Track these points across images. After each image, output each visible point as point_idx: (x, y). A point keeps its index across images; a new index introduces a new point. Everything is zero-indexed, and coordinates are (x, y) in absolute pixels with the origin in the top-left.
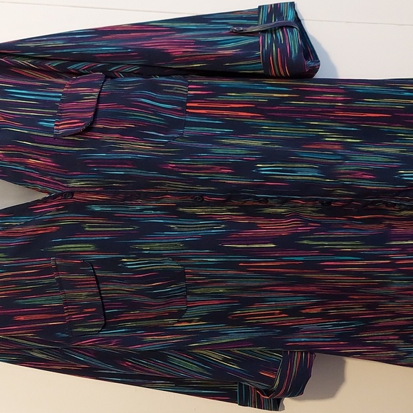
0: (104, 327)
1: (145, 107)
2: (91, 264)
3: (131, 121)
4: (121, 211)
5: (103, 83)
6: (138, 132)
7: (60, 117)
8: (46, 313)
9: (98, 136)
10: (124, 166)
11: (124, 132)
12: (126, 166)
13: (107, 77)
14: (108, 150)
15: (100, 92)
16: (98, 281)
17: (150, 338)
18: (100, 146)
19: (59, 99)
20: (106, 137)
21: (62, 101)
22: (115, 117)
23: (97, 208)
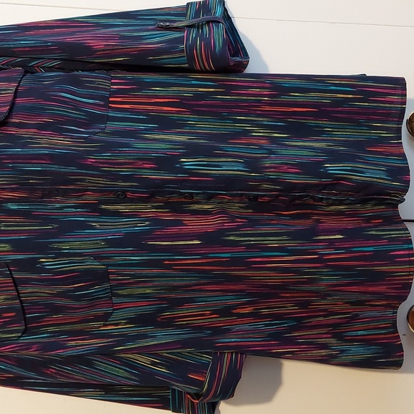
0: (25, 332)
1: (65, 102)
2: (7, 265)
3: (50, 116)
4: (40, 209)
5: (22, 78)
6: (56, 127)
9: (13, 131)
10: (41, 162)
11: (41, 127)
12: (43, 162)
13: (26, 72)
14: (24, 146)
15: (18, 86)
16: (16, 283)
17: (73, 343)
18: (16, 140)
20: (22, 131)
22: (33, 111)
23: (13, 207)
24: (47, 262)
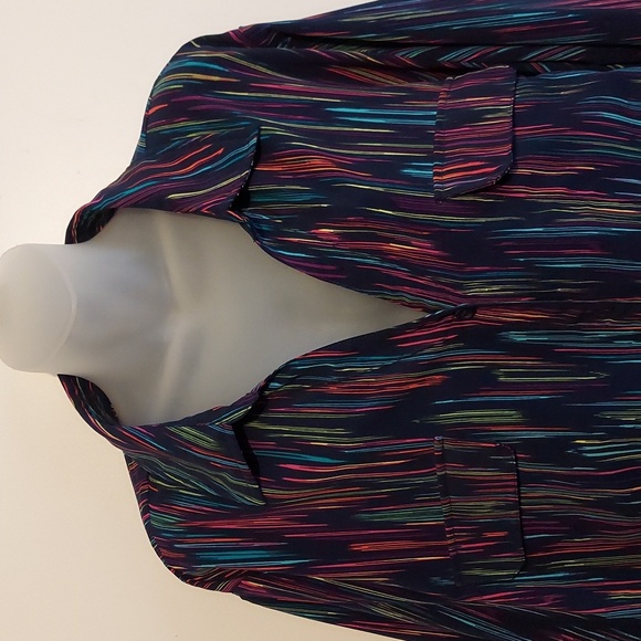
1: (611, 129)
2: (514, 449)
3: (586, 159)
4: (570, 342)
5: (515, 85)
6: (602, 181)
7: (441, 158)
8: (411, 539)
9: (521, 191)
10: (582, 252)
11: (574, 182)
12: (588, 252)
13: (519, 74)
14: (547, 221)
15: (514, 103)
18: (529, 212)
19: (432, 123)
20: (538, 193)
21: (439, 126)
22: (554, 151)
23: (520, 337)
24: (589, 446)
